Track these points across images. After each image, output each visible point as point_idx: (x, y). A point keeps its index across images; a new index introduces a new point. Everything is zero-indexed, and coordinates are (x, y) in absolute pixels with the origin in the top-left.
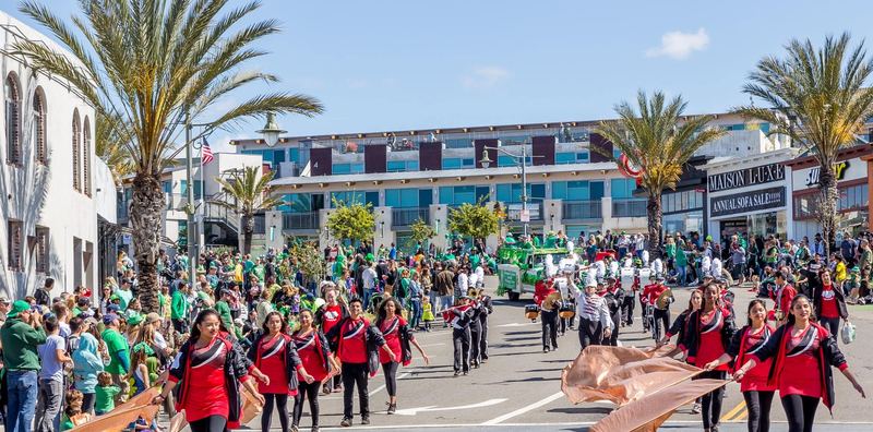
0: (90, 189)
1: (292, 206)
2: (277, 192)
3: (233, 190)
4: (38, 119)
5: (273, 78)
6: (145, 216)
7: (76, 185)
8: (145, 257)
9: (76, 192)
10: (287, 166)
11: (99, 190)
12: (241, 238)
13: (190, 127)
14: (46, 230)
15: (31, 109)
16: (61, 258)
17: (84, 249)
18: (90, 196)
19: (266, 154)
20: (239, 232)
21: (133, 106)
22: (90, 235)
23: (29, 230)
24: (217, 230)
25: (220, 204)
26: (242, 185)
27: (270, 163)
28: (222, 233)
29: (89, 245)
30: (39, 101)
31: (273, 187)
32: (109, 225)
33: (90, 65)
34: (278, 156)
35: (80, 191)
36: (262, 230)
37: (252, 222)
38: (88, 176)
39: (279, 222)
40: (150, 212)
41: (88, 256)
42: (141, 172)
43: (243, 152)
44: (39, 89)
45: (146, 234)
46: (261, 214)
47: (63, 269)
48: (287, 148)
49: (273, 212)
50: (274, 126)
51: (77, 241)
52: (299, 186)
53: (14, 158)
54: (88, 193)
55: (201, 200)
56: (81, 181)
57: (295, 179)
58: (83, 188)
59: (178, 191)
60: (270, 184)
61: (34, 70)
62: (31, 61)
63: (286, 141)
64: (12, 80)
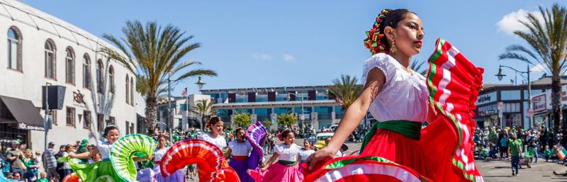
0: (133, 103)
1: (220, 114)
2: (216, 109)
3: (198, 107)
4: (111, 77)
5: (200, 63)
6: (150, 113)
7: (127, 102)
8: (150, 128)
9: (127, 104)
10: (220, 99)
11: (137, 104)
12: (202, 125)
13: (170, 81)
14: (114, 118)
15: (108, 74)
17: (130, 125)
19: (212, 95)
20: (201, 123)
21: (146, 72)
22: (133, 120)
23: (106, 118)
24: (193, 122)
25: (193, 112)
26: (202, 106)
27: (213, 98)
28: (195, 123)
29: (133, 124)
30: (111, 70)
31: (214, 107)
32: (142, 117)
33: (129, 56)
34: (217, 96)
37: (205, 119)
38: (132, 99)
40: (152, 111)
41: (132, 128)
42: (149, 97)
43: (204, 94)
44: (111, 66)
45: (151, 120)
48: (220, 93)
50: (201, 82)
51: (127, 123)
52: (223, 106)
53: (101, 90)
54: (132, 105)
55: (187, 111)
56: (130, 100)
57: (222, 104)
58: (130, 103)
59: (178, 108)
60: (213, 105)
61: (109, 58)
62: (107, 55)
63: (220, 90)
64: (100, 62)
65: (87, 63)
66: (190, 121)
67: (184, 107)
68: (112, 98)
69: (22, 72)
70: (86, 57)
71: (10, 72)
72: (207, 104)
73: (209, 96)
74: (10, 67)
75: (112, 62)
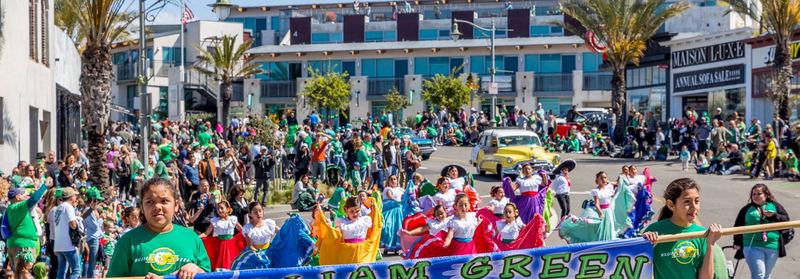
0: (48, 59)
1: (271, 74)
2: (256, 60)
3: (211, 57)
6: (93, 87)
7: (33, 55)
8: (94, 127)
9: (33, 62)
10: (268, 34)
11: (57, 60)
12: (220, 105)
16: (14, 123)
17: (41, 117)
18: (48, 65)
19: (247, 23)
20: (218, 98)
22: (48, 104)
24: (197, 96)
26: (223, 54)
27: (251, 31)
28: (202, 100)
29: (47, 114)
31: (252, 56)
32: (69, 94)
34: (261, 25)
35: (37, 61)
36: (240, 97)
37: (230, 90)
38: (45, 45)
39: (257, 90)
40: (99, 84)
41: (45, 125)
42: (90, 44)
43: (228, 20)
45: (95, 105)
46: (240, 82)
47: (17, 134)
48: (268, 16)
49: (252, 80)
50: (226, 1)
51: (33, 111)
52: (277, 55)
54: (46, 62)
55: (182, 67)
56: (38, 51)
57: (271, 49)
58: (40, 57)
59: (159, 57)
60: (249, 52)
63: (268, 9)
66: (188, 92)
67: (175, 56)
72: (235, 51)
73: (240, 26)
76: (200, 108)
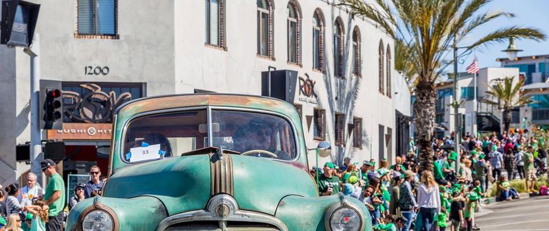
0: (390, 92)
1: (539, 104)
2: (528, 94)
3: (496, 93)
4: (355, 47)
5: (512, 15)
6: (423, 109)
7: (381, 90)
8: (424, 136)
9: (381, 95)
10: (537, 75)
11: (396, 93)
12: (502, 126)
13: (456, 49)
14: (360, 120)
15: (351, 42)
17: (386, 132)
18: (390, 97)
19: (521, 68)
20: (501, 122)
21: (416, 35)
22: (391, 123)
23: (348, 120)
24: (486, 121)
25: (488, 102)
26: (504, 91)
27: (524, 73)
28: (490, 123)
29: (389, 130)
30: (356, 35)
31: (526, 91)
32: (404, 117)
33: (388, 10)
34: (531, 69)
35: (383, 94)
36: (517, 120)
37: (510, 115)
38: (389, 84)
39: (529, 115)
40: (427, 107)
41: (389, 137)
42: (421, 80)
43: (505, 66)
44: (356, 27)
45: (425, 121)
46: (517, 110)
47: (370, 139)
48: (537, 63)
49: (526, 108)
50: (514, 47)
51: (381, 127)
52: (544, 89)
53: (340, 73)
54: (389, 95)
55: (475, 101)
56: (385, 88)
57: (540, 85)
58: (385, 92)
59: (459, 93)
60: (523, 88)
61: (353, 15)
62: (350, 9)
63: (537, 57)
64: (338, 23)
65: (319, 25)
66: (479, 117)
67: (470, 93)
68: (357, 83)
69: (225, 49)
70: (318, 16)
71: (210, 49)
72: (513, 87)
73: (517, 70)
74: (208, 42)
75: (358, 21)
76: (488, 129)
